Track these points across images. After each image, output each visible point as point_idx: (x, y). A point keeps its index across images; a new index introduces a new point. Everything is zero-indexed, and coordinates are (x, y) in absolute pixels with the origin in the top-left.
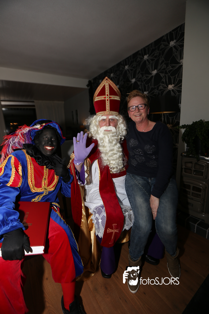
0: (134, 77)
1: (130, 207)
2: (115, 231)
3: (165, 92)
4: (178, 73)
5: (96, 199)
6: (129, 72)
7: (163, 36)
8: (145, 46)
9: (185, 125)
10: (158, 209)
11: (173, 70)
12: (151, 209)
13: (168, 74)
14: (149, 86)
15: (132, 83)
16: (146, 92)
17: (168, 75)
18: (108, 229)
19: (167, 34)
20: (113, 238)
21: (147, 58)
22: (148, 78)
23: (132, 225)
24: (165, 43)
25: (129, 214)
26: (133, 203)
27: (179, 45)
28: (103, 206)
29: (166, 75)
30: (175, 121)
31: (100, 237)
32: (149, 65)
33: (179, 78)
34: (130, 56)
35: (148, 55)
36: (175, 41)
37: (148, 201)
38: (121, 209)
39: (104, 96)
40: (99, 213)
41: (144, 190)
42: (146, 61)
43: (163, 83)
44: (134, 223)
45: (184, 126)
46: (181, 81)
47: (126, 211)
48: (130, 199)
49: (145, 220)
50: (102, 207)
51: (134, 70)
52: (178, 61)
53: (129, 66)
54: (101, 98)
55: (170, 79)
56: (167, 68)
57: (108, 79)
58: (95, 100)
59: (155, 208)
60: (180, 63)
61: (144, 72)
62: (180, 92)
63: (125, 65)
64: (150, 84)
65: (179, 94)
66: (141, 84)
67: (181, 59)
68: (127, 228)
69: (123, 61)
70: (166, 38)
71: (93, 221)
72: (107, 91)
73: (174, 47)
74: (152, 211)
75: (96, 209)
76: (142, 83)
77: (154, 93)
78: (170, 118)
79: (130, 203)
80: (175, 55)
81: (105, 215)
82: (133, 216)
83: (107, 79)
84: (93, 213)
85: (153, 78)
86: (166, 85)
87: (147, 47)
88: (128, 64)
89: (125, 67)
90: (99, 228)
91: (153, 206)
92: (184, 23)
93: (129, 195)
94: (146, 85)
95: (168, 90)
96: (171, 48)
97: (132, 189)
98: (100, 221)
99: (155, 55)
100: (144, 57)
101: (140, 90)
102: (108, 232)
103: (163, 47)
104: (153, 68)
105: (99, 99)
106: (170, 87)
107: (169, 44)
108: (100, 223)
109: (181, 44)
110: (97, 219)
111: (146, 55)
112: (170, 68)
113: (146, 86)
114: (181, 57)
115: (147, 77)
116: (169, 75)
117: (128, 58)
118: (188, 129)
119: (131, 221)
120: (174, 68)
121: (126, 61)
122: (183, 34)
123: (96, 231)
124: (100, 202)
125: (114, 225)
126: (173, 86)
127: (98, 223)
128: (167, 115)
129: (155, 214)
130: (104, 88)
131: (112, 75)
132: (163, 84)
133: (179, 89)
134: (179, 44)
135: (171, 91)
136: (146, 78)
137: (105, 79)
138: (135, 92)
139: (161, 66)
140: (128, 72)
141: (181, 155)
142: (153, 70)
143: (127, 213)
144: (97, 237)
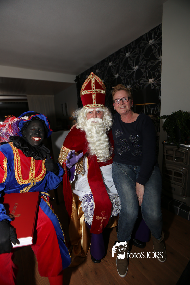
0: (117, 73)
1: (117, 194)
2: (104, 218)
3: (146, 86)
4: (157, 68)
5: (84, 187)
6: (113, 68)
7: (143, 36)
8: (126, 44)
9: (165, 115)
10: (143, 195)
11: (152, 65)
12: (137, 196)
14: (131, 80)
15: (116, 77)
16: (129, 85)
17: (148, 70)
18: (97, 217)
19: (146, 34)
20: (101, 225)
21: (129, 55)
22: (130, 73)
23: (119, 211)
24: (144, 41)
25: (116, 201)
26: (120, 191)
27: (157, 44)
28: (92, 195)
30: (155, 111)
31: (90, 224)
32: (131, 61)
33: (158, 73)
34: (114, 54)
35: (129, 53)
36: (153, 40)
37: (134, 188)
38: (109, 196)
39: (90, 90)
40: (88, 201)
41: (130, 177)
42: (128, 58)
43: (144, 77)
44: (121, 210)
45: (164, 117)
46: (160, 76)
47: (113, 198)
48: (117, 186)
49: (132, 207)
50: (90, 195)
51: (117, 66)
52: (157, 57)
53: (112, 63)
54: (88, 92)
55: (150, 74)
56: (147, 64)
57: (94, 74)
58: (82, 94)
59: (141, 195)
60: (159, 60)
61: (126, 68)
62: (160, 85)
63: (109, 62)
64: (132, 78)
65: (158, 87)
66: (124, 79)
67: (159, 56)
68: (115, 215)
69: (107, 58)
70: (145, 37)
71: (82, 209)
72: (93, 86)
73: (153, 45)
74: (138, 198)
75: (85, 197)
77: (136, 87)
78: (151, 109)
79: (117, 190)
80: (154, 52)
81: (94, 203)
82: (120, 203)
83: (92, 75)
84: (82, 201)
85: (135, 73)
86: (146, 79)
87: (128, 45)
88: (112, 61)
89: (109, 64)
90: (88, 215)
91: (139, 193)
92: (162, 24)
93: (115, 183)
94: (129, 80)
95: (149, 84)
96: (151, 46)
97: (119, 177)
98: (89, 209)
99: (136, 52)
100: (126, 55)
101: (123, 84)
102: (97, 219)
103: (143, 45)
104: (135, 64)
105: (86, 93)
106: (151, 81)
107: (149, 42)
108: (89, 211)
109: (159, 42)
110: (86, 207)
111: (128, 52)
112: (150, 64)
114: (160, 54)
117: (111, 55)
118: (168, 119)
119: (118, 208)
120: (154, 64)
121: (110, 58)
122: (161, 34)
123: (85, 218)
124: (88, 191)
125: (102, 212)
126: (153, 80)
127: (87, 211)
128: (149, 107)
129: (141, 200)
130: (90, 83)
131: (97, 71)
132: (143, 79)
133: (158, 83)
134: (158, 42)
135: (152, 85)
136: (128, 73)
137: (91, 75)
138: (119, 86)
139: (142, 62)
140: (111, 68)
141: (163, 143)
142: (135, 66)
143: (114, 200)
144: (86, 224)
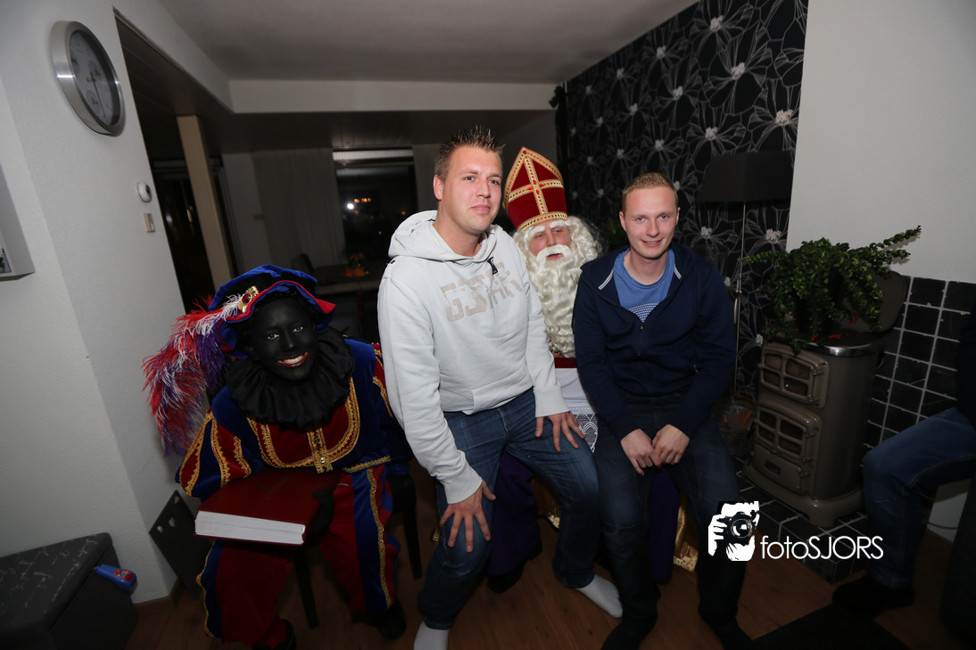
0: (680, 83)
3: (765, 133)
6: (669, 68)
11: (790, 65)
13: (776, 77)
14: (720, 111)
15: (675, 100)
17: (778, 79)
21: (720, 27)
22: (720, 88)
29: (772, 80)
32: (725, 47)
34: (672, 21)
35: (720, 18)
42: (717, 36)
43: (761, 102)
51: (682, 60)
53: (667, 49)
55: (781, 93)
56: (774, 58)
58: (510, 200)
61: (709, 69)
63: (658, 46)
64: (724, 105)
66: (700, 105)
69: (652, 32)
76: (702, 102)
77: (736, 134)
78: (777, 210)
80: (800, 20)
85: (734, 89)
86: (768, 112)
88: (665, 44)
94: (713, 109)
95: (775, 127)
99: (742, 17)
100: (709, 24)
104: (736, 58)
106: (782, 117)
111: (717, 17)
112: (785, 59)
113: (711, 111)
115: (716, 83)
116: (779, 81)
117: (665, 24)
120: (794, 60)
121: (660, 35)
132: (760, 108)
135: (784, 130)
136: (712, 87)
139: (758, 52)
140: (663, 66)
142: (735, 63)
